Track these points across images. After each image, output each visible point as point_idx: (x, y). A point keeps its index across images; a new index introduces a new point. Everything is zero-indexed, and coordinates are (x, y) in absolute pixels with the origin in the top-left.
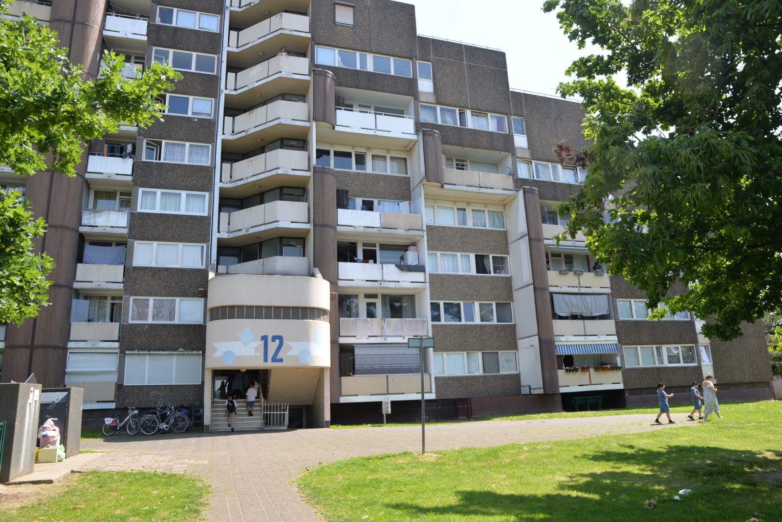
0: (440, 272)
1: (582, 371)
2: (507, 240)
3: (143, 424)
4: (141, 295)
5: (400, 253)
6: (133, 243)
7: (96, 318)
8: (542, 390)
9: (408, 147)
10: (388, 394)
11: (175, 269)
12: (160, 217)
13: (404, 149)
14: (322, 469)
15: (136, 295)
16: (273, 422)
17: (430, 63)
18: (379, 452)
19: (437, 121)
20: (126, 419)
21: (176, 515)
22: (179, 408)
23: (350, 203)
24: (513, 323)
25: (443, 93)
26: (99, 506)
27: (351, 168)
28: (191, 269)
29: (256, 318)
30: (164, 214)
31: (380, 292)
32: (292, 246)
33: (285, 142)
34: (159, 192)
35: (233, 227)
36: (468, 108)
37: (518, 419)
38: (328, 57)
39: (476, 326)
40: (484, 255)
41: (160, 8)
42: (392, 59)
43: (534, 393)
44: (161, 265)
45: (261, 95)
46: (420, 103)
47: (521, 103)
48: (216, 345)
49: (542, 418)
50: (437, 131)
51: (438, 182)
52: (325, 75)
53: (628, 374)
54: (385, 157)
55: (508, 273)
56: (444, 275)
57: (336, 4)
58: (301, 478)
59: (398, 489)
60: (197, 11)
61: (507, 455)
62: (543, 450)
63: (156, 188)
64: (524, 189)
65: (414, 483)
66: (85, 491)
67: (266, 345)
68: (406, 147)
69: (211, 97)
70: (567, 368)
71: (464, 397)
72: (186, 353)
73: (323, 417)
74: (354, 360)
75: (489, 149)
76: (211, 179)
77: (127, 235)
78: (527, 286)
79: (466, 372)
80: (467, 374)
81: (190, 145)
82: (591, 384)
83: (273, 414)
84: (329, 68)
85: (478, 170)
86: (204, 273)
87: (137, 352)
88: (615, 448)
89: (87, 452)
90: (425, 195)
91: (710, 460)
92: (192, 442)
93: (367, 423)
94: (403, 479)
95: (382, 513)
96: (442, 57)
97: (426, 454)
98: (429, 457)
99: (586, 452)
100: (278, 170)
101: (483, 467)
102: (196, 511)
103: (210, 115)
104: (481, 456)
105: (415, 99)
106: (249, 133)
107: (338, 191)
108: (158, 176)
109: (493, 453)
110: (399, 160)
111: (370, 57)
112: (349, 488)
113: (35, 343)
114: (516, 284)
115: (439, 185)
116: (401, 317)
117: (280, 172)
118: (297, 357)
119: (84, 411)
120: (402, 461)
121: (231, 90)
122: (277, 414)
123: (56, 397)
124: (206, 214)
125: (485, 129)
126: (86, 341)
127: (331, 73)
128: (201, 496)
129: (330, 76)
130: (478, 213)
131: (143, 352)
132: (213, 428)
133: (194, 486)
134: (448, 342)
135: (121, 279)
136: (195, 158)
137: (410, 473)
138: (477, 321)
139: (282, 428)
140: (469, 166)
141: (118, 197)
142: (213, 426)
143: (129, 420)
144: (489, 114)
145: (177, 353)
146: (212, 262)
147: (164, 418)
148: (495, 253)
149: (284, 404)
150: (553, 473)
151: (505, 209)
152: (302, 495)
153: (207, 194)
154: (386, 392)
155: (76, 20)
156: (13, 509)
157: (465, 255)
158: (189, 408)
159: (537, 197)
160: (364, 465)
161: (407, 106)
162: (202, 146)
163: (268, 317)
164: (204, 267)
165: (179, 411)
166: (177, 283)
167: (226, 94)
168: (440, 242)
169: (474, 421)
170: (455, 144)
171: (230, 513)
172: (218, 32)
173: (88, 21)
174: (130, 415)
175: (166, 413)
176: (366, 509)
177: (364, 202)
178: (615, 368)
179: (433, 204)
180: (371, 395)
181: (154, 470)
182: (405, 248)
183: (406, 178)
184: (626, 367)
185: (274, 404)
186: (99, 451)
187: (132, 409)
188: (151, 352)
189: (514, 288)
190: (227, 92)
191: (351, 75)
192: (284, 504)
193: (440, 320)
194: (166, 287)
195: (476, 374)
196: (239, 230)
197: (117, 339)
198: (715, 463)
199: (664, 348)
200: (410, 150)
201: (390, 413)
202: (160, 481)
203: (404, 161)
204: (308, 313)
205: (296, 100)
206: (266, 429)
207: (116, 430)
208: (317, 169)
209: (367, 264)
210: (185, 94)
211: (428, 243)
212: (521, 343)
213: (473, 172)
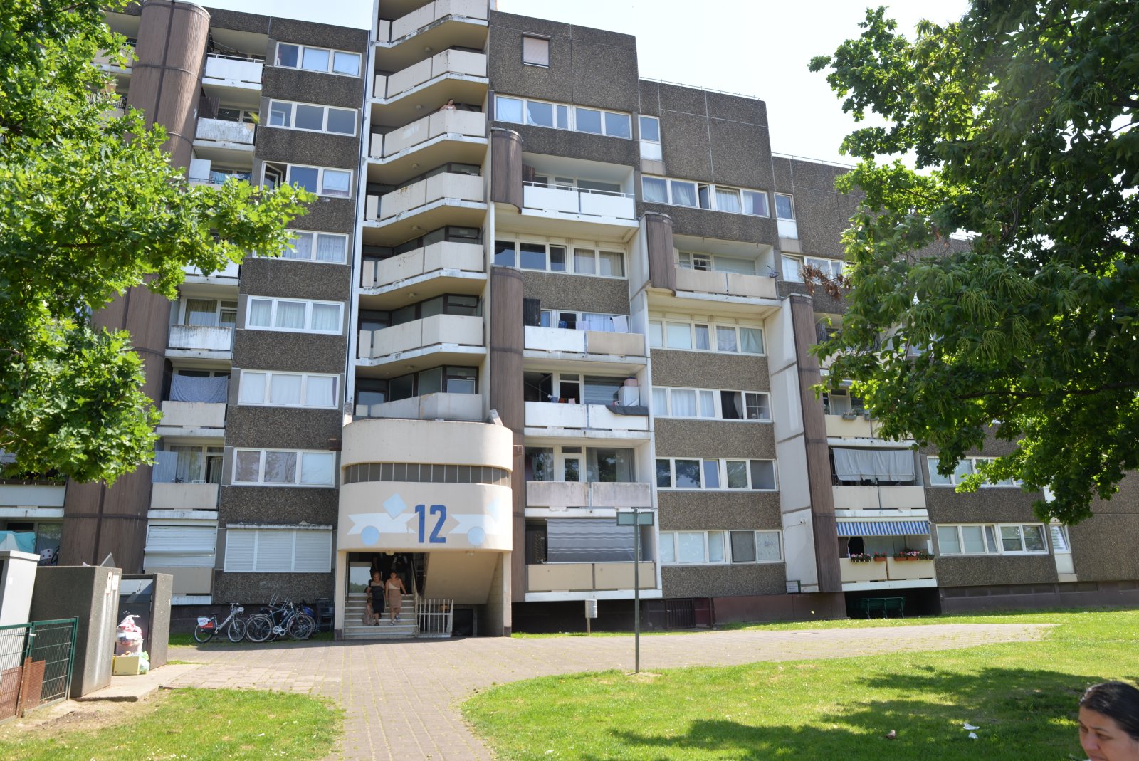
0: (670, 416)
1: (875, 559)
2: (767, 370)
3: (249, 627)
4: (249, 446)
5: (614, 389)
6: (239, 373)
7: (186, 477)
8: (817, 587)
9: (626, 238)
10: (594, 589)
11: (295, 409)
12: (277, 337)
13: (621, 241)
14: (496, 691)
15: (242, 445)
16: (431, 627)
17: (658, 118)
18: (576, 670)
19: (666, 200)
20: (227, 620)
21: (301, 744)
22: (301, 606)
23: (543, 317)
24: (776, 490)
25: (675, 160)
26: (201, 731)
27: (544, 268)
28: (319, 410)
29: (409, 480)
30: (282, 333)
31: (584, 444)
32: (460, 378)
33: (452, 231)
34: (275, 301)
35: (378, 351)
36: (711, 182)
37: (780, 629)
38: (512, 110)
39: (722, 494)
40: (734, 392)
41: (280, 46)
42: (603, 113)
43: (806, 591)
44: (277, 403)
45: (418, 165)
46: (643, 176)
47: (788, 173)
48: (353, 517)
49: (815, 627)
50: (667, 216)
51: (668, 288)
52: (508, 137)
53: (943, 565)
54: (592, 252)
55: (768, 418)
56: (676, 420)
57: (524, 36)
58: (467, 703)
59: (597, 717)
60: (331, 48)
61: (753, 677)
62: (805, 671)
63: (272, 296)
64: (791, 297)
65: (620, 711)
66: (180, 712)
67: (422, 518)
68: (623, 238)
69: (349, 168)
70: (853, 555)
71: (703, 596)
72: (311, 527)
73: (501, 621)
74: (546, 541)
75: (741, 240)
76: (348, 283)
77: (231, 362)
78: (795, 437)
79: (707, 560)
80: (708, 563)
81: (320, 236)
82: (889, 580)
83: (432, 616)
84: (514, 127)
85: (726, 270)
86: (336, 416)
87: (243, 526)
88: (906, 669)
89: (176, 663)
90: (649, 305)
91: (1039, 688)
92: (319, 653)
93: (563, 631)
94: (605, 706)
95: (572, 748)
96: (674, 109)
97: (641, 673)
98: (646, 678)
99: (865, 676)
100: (441, 271)
101: (719, 692)
102: (326, 740)
103: (347, 193)
104: (717, 677)
105: (635, 170)
106: (401, 218)
107: (525, 300)
108: (274, 278)
109: (734, 674)
110: (612, 256)
111: (572, 111)
112: (531, 715)
113: (105, 512)
114: (779, 434)
115: (670, 292)
116: (614, 480)
117: (443, 273)
118: (465, 536)
119: (173, 607)
120: (606, 682)
121: (376, 159)
122: (436, 616)
123: (139, 586)
124: (340, 333)
125: (736, 212)
126: (173, 509)
127: (517, 133)
128: (332, 722)
129: (515, 138)
130: (726, 331)
131: (250, 526)
132: (347, 634)
133: (323, 710)
134: (680, 516)
135: (221, 423)
136: (326, 254)
137: (616, 698)
138: (724, 487)
139: (443, 636)
140: (713, 264)
141: (219, 308)
142: (347, 631)
143: (231, 621)
144: (742, 190)
145: (298, 527)
146: (348, 401)
147: (279, 619)
148: (750, 390)
149: (446, 601)
150: (813, 701)
151: (764, 326)
152: (468, 724)
153: (342, 304)
154: (591, 588)
155: (167, 64)
156: (92, 731)
157: (706, 392)
158: (313, 606)
159: (810, 309)
160: (554, 687)
161: (624, 179)
162: (335, 237)
163: (425, 479)
164: (336, 407)
165: (300, 610)
166: (298, 429)
167: (369, 164)
168: (670, 373)
169: (717, 630)
170: (692, 234)
171: (371, 744)
172: (359, 77)
173: (183, 65)
174: (232, 614)
175: (282, 613)
176: (552, 742)
177: (563, 317)
178: (924, 556)
179: (661, 319)
180: (570, 591)
181: (268, 689)
182: (620, 381)
183: (622, 281)
184: (941, 555)
185: (432, 601)
186: (192, 662)
187: (235, 605)
188: (262, 526)
189: (777, 439)
190: (371, 161)
191: (544, 137)
192: (444, 735)
193: (669, 485)
194: (283, 434)
195: (722, 563)
196: (386, 356)
197: (215, 507)
198: (1043, 693)
199: (998, 528)
200: (628, 242)
201: (596, 616)
202: (277, 703)
203: (619, 258)
204: (480, 473)
205: (467, 171)
206: (421, 636)
207: (213, 635)
208: (496, 270)
209: (566, 404)
210: (313, 164)
211: (653, 375)
212: (787, 519)
213: (719, 272)
